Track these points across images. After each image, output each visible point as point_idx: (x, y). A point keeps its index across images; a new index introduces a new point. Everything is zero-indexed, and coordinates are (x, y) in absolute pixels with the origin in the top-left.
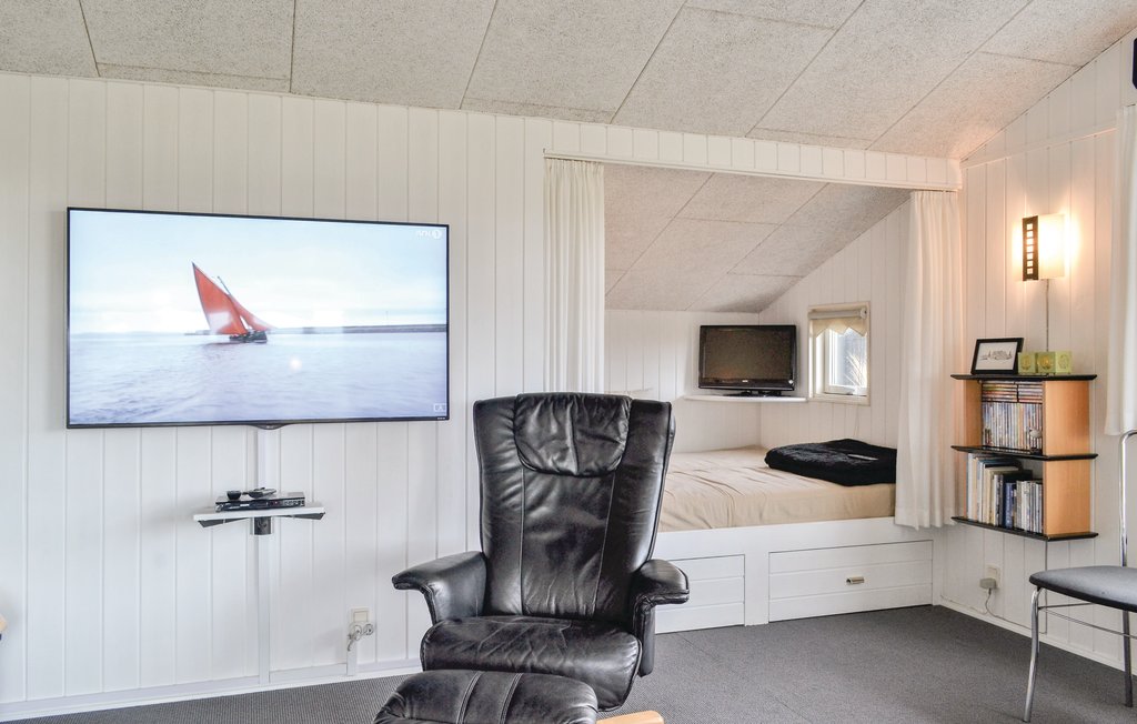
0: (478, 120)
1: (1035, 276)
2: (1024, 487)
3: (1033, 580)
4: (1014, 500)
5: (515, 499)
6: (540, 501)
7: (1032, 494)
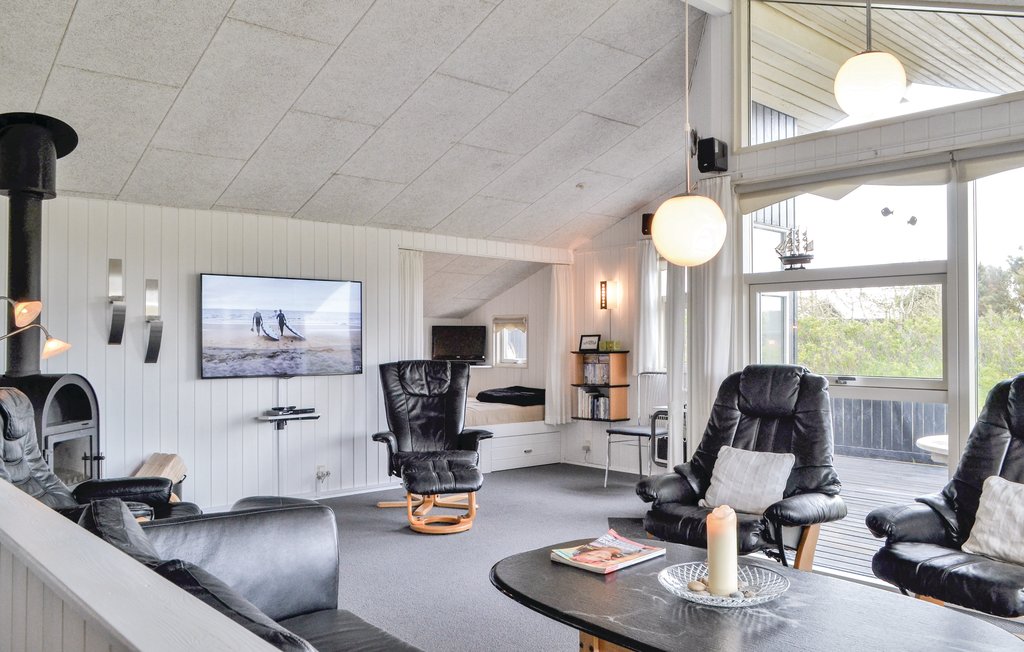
0: (371, 230)
1: (605, 308)
2: (602, 400)
3: (608, 431)
4: (598, 406)
5: (403, 407)
6: (414, 408)
7: (605, 403)
